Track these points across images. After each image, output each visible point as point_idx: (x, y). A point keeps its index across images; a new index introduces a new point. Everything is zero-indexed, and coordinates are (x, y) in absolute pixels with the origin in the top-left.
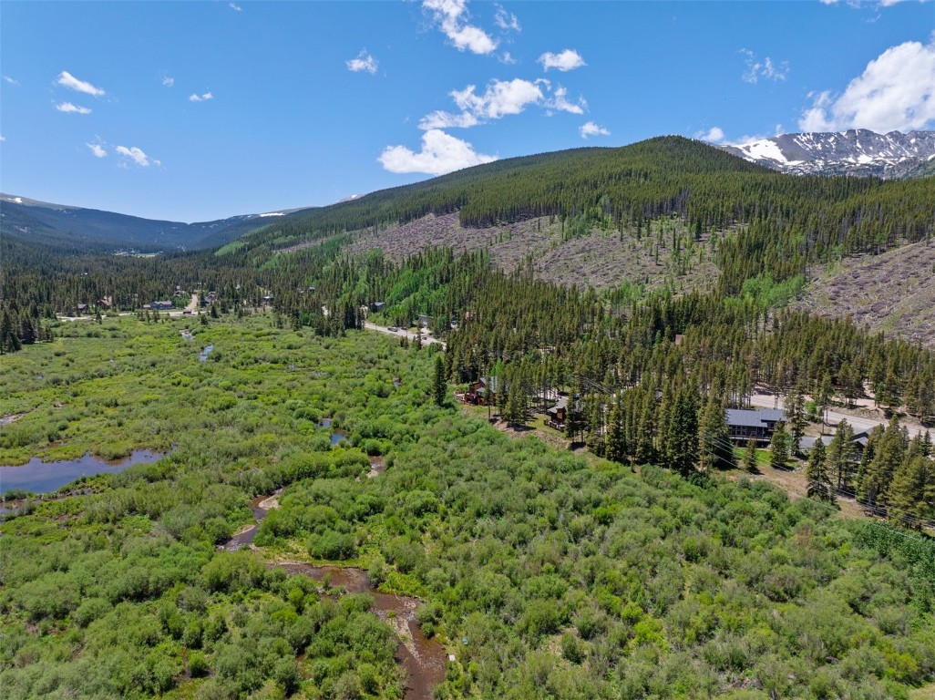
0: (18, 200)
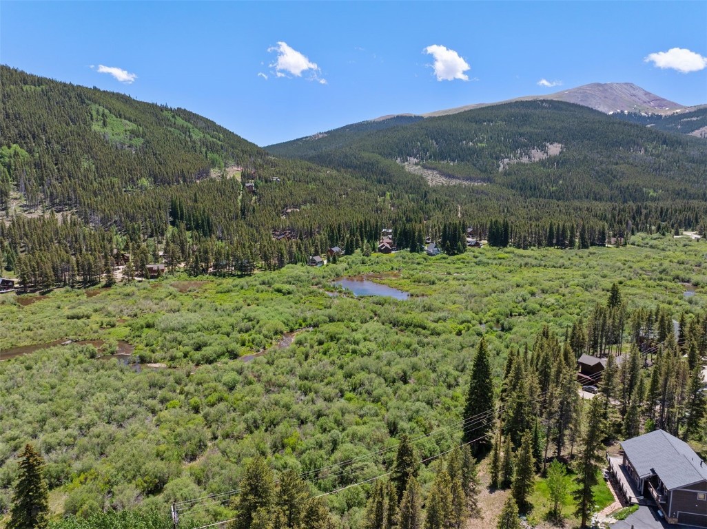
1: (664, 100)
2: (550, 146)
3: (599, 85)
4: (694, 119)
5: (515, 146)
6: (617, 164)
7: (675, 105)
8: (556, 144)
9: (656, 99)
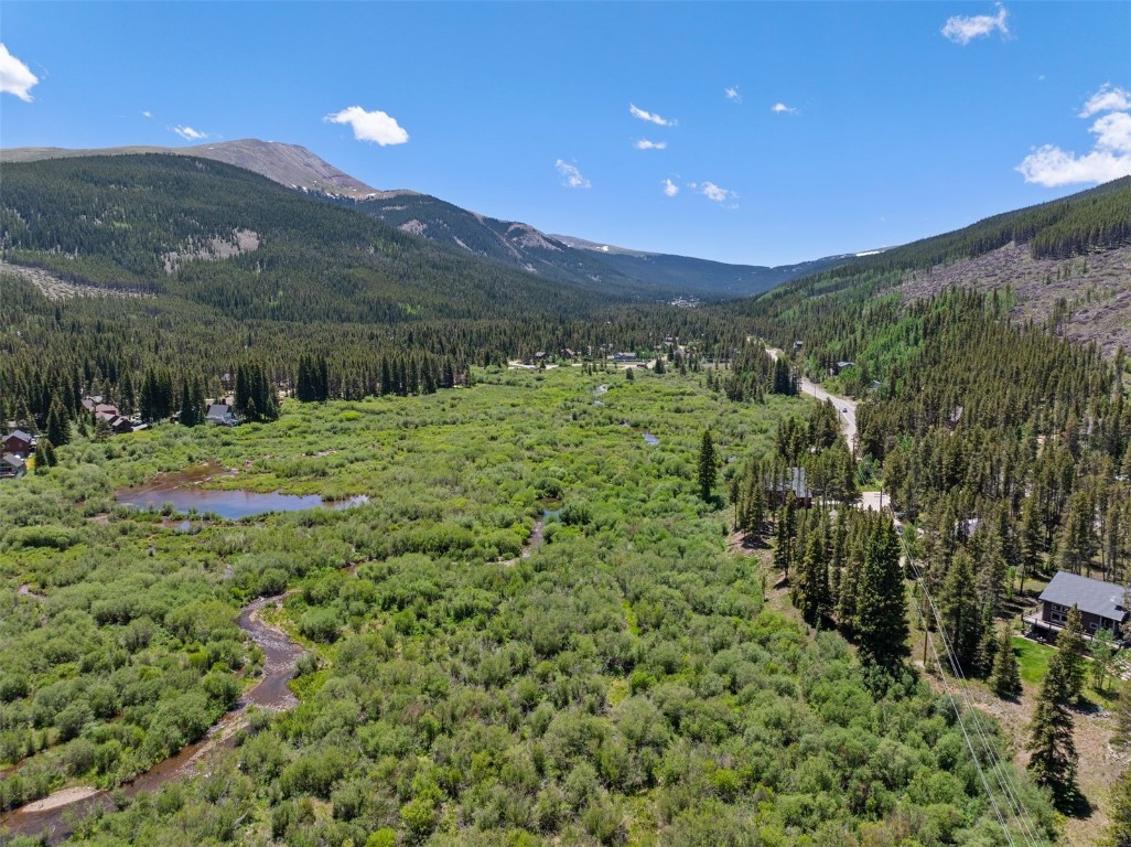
0: (605, 249)
1: (348, 177)
2: (238, 235)
3: (259, 143)
4: (398, 208)
5: (183, 231)
6: (350, 267)
7: (362, 187)
8: (247, 232)
9: (339, 175)
